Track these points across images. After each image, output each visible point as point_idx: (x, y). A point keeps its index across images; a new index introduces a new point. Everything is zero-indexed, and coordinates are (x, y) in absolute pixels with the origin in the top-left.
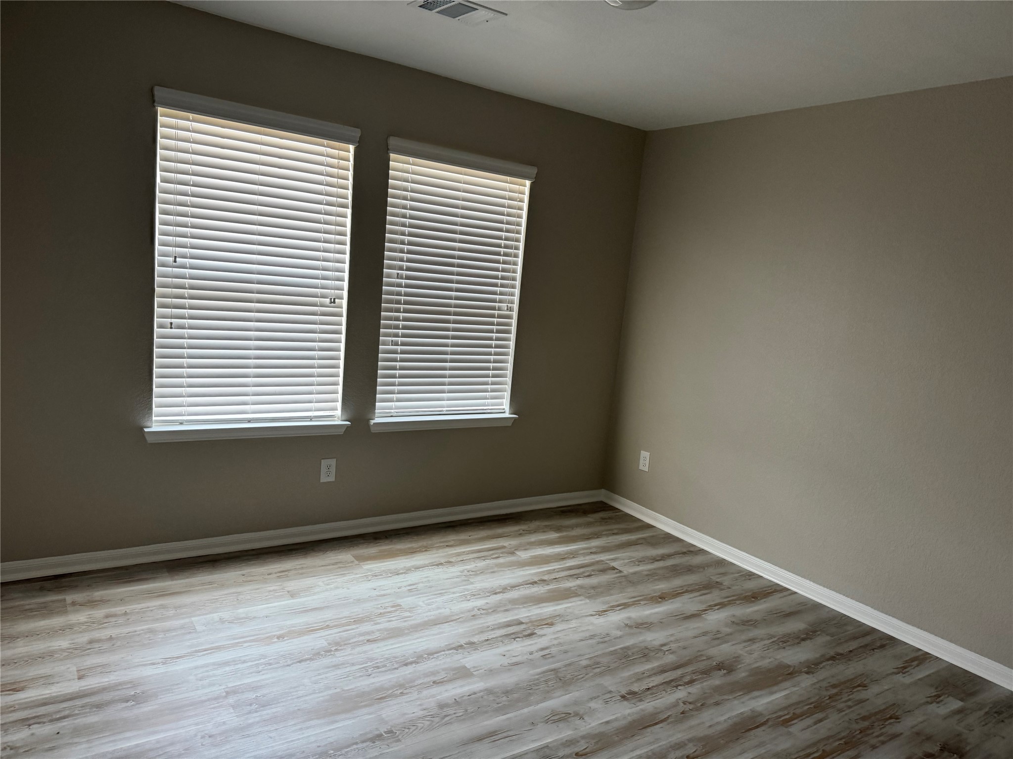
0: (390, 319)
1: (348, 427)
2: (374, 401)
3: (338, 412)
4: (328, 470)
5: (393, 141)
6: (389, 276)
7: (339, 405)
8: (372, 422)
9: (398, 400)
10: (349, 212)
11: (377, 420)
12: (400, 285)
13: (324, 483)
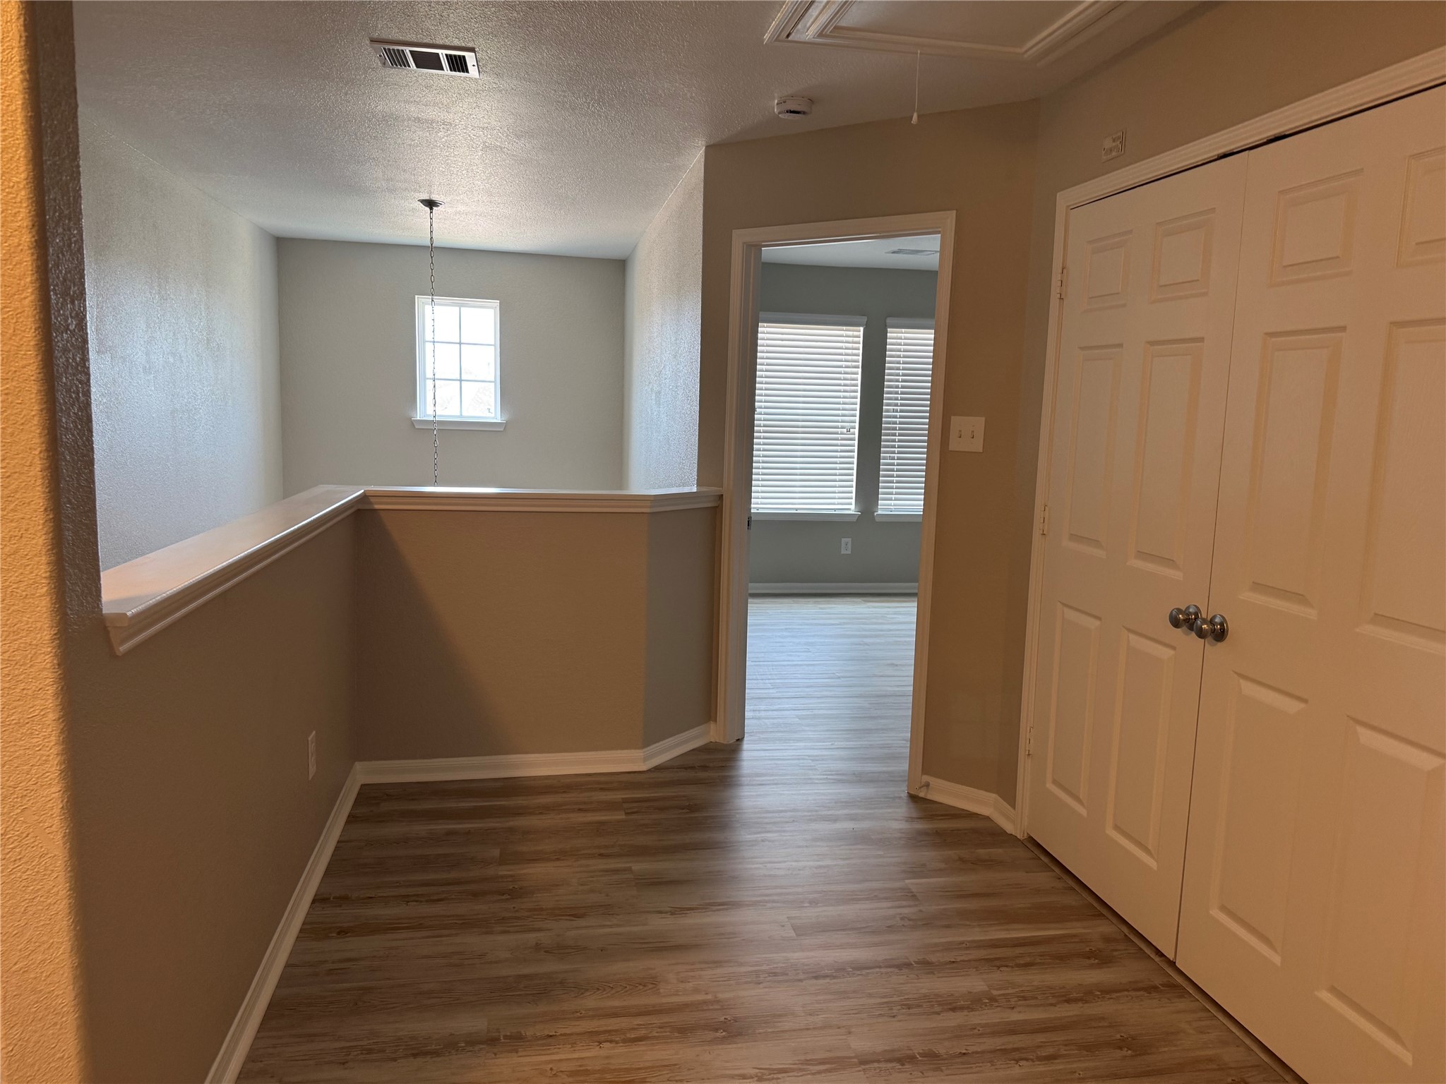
0: (888, 441)
1: (859, 516)
2: (878, 499)
3: (853, 507)
4: (846, 546)
5: (889, 321)
6: (888, 411)
7: (853, 501)
8: (876, 513)
9: (896, 500)
10: (860, 370)
11: (880, 512)
12: (896, 417)
13: (844, 554)
